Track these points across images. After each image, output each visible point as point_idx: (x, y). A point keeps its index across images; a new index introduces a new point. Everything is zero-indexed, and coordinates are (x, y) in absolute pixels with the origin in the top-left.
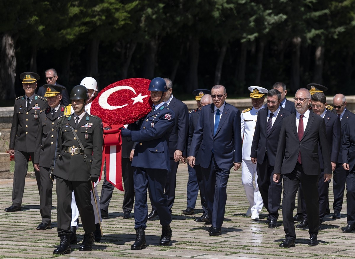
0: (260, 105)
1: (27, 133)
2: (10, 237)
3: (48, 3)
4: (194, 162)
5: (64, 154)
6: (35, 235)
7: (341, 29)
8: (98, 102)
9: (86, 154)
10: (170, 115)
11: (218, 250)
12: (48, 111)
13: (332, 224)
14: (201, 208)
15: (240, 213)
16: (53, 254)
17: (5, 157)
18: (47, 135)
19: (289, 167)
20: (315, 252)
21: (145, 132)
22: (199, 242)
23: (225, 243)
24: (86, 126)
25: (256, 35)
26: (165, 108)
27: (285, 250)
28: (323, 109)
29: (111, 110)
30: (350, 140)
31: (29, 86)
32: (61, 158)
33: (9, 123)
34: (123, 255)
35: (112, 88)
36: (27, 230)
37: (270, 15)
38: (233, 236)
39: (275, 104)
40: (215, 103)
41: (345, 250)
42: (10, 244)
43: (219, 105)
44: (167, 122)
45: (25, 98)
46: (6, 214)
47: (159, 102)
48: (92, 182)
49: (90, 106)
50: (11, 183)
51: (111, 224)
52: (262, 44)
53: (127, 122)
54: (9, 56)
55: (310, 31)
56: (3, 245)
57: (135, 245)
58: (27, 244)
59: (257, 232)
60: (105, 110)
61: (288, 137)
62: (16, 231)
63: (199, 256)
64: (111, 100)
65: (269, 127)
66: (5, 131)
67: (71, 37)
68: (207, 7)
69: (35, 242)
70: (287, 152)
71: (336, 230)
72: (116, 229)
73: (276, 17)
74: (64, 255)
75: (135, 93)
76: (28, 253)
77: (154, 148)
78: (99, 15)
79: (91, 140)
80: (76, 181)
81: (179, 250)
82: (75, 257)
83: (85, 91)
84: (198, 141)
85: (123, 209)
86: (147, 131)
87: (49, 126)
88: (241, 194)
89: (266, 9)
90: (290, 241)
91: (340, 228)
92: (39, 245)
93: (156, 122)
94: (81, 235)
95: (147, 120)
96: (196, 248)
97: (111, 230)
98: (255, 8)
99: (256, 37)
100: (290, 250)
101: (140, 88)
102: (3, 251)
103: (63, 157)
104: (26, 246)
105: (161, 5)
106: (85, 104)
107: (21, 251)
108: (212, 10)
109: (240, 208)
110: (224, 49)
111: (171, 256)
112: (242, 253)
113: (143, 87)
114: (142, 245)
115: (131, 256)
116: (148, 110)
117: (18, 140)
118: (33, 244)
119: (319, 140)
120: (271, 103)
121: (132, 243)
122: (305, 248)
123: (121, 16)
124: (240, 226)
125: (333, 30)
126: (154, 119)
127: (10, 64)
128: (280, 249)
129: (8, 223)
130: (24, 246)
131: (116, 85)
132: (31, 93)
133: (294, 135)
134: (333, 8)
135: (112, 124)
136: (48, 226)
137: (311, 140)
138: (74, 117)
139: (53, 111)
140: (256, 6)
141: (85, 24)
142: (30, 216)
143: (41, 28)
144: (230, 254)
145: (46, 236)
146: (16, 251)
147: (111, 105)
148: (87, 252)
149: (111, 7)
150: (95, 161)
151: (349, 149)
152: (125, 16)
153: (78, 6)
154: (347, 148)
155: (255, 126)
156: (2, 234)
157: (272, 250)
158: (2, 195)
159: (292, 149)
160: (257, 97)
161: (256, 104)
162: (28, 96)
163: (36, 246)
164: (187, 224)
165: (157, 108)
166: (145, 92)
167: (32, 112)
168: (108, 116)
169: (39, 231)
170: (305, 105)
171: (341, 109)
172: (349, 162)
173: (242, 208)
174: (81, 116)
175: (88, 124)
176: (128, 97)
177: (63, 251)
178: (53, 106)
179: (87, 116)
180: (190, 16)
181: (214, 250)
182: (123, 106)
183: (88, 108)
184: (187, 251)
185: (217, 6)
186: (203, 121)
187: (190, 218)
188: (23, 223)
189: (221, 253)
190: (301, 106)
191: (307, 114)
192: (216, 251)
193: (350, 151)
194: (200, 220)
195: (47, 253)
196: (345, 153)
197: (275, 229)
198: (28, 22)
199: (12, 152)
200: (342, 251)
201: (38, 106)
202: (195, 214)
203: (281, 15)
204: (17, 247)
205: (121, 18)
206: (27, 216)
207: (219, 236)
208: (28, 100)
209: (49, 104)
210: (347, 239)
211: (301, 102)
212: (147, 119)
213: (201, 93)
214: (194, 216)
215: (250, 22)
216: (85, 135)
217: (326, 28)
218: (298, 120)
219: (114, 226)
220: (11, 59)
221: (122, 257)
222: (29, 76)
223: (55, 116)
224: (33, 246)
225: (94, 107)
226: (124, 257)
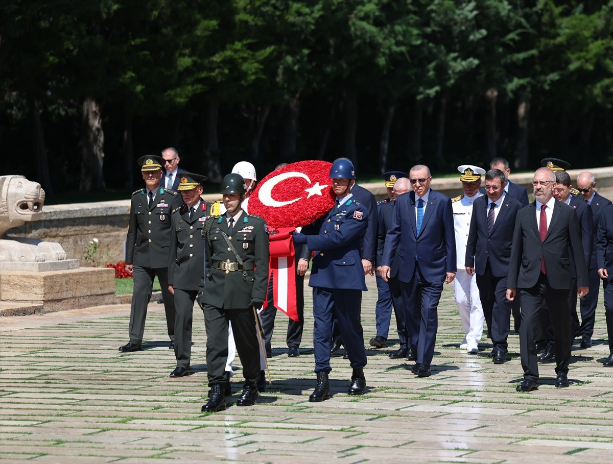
0: (475, 191)
1: (150, 241)
2: (135, 389)
3: (148, 53)
4: (389, 273)
5: (215, 272)
6: (169, 386)
7: (554, 76)
8: (258, 196)
9: (246, 270)
10: (361, 213)
11: (432, 397)
12: (184, 210)
13: (582, 356)
14: (397, 337)
15: (449, 343)
16: (201, 412)
17: (108, 273)
18: (183, 244)
19: (529, 279)
20: (567, 397)
21: (326, 236)
22: (402, 388)
23: (439, 388)
24: (244, 231)
25: (437, 88)
26: (353, 202)
27: (525, 395)
28: (566, 195)
29: (276, 208)
30: (607, 235)
31: (151, 175)
32: (211, 278)
33: (106, 225)
34: (300, 410)
35: (276, 175)
36: (157, 378)
37: (455, 59)
38: (447, 378)
39: (497, 190)
40: (416, 190)
41: (609, 393)
42: (137, 399)
43: (421, 193)
44: (357, 222)
45: (145, 192)
46: (121, 356)
47: (344, 194)
48: (254, 308)
49: (247, 202)
50: (118, 310)
51: (273, 366)
52: (444, 101)
53: (300, 223)
54: (94, 129)
55: (511, 81)
56: (127, 401)
57: (315, 396)
58: (161, 398)
59: (480, 370)
60: (268, 208)
61: (525, 237)
62: (142, 380)
63: (406, 407)
64: (277, 193)
65: (490, 222)
66: (101, 237)
67: (182, 100)
68: (368, 52)
69: (172, 395)
70: (525, 258)
71: (588, 363)
72: (281, 372)
73: (464, 63)
74: (217, 413)
75: (310, 182)
76: (166, 412)
77: (339, 260)
78: (219, 67)
79: (251, 251)
80: (235, 309)
81: (376, 400)
82: (233, 415)
83: (241, 181)
84: (394, 244)
85: (287, 343)
86: (329, 235)
87: (185, 232)
88: (444, 315)
89: (449, 51)
90: (531, 382)
91: (595, 360)
92: (179, 400)
93: (340, 223)
94: (235, 383)
95: (329, 220)
96: (400, 397)
97: (275, 374)
98: (435, 51)
99: (437, 92)
100: (533, 395)
101: (316, 175)
102: (129, 410)
103: (213, 277)
104: (160, 401)
105: (306, 51)
106: (241, 200)
107: (155, 409)
108: (374, 56)
109: (447, 336)
110: (392, 110)
111: (367, 408)
112: (466, 401)
113: (320, 173)
114: (324, 395)
115: (311, 412)
116: (330, 205)
117: (138, 251)
118: (170, 398)
119: (569, 240)
120: (491, 189)
121: (311, 391)
122: (552, 392)
123: (251, 67)
124: (453, 362)
125: (542, 78)
126: (339, 219)
127: (96, 140)
128: (517, 394)
129: (127, 368)
130: (157, 401)
131: (283, 171)
132: (154, 185)
133: (534, 234)
134: (542, 47)
135: (279, 227)
136: (185, 372)
137: (558, 239)
138: (227, 219)
139: (190, 210)
140: (436, 48)
141: (200, 81)
142: (156, 357)
143: (139, 88)
144: (449, 404)
145: (185, 386)
146: (148, 409)
147: (276, 200)
148: (249, 408)
149: (236, 56)
150: (258, 279)
151: (606, 248)
152: (256, 68)
153: (190, 56)
154: (603, 248)
155: (469, 222)
156: (122, 385)
157: (507, 395)
158: (110, 328)
159: (532, 253)
160: (470, 181)
161: (470, 190)
162: (151, 189)
163: (174, 402)
164: (378, 362)
165: (342, 203)
166: (323, 180)
167: (156, 211)
168: (273, 217)
169: (173, 379)
170: (548, 192)
171: (589, 193)
172: (607, 267)
173: (450, 336)
174: (236, 218)
175: (246, 228)
176: (301, 188)
177: (215, 407)
178: (191, 203)
179: (245, 217)
180: (344, 65)
181: (425, 398)
182: (294, 201)
183: (245, 205)
184: (388, 401)
185: (382, 50)
186: (400, 216)
187: (382, 352)
188: (149, 368)
189: (436, 402)
190: (542, 193)
191: (551, 203)
192: (429, 399)
193: (608, 252)
194: (397, 355)
195: (192, 411)
196: (600, 254)
197: (504, 364)
198: (121, 80)
199: (129, 268)
200: (605, 394)
201: (165, 203)
202: (387, 347)
203: (471, 59)
204: (148, 404)
205: (251, 70)
206: (151, 357)
207: (428, 378)
208: (151, 194)
209: (185, 200)
210: (608, 377)
211: (543, 186)
212: (329, 218)
213: (393, 177)
214: (386, 349)
215: (429, 71)
216: (244, 244)
217: (534, 76)
218: (538, 213)
219: (279, 368)
220: (97, 133)
221: (299, 413)
222: (151, 161)
223: (194, 217)
224: (171, 401)
225: (252, 204)
226: (302, 413)
